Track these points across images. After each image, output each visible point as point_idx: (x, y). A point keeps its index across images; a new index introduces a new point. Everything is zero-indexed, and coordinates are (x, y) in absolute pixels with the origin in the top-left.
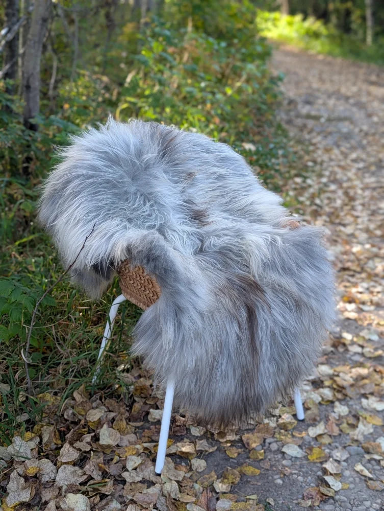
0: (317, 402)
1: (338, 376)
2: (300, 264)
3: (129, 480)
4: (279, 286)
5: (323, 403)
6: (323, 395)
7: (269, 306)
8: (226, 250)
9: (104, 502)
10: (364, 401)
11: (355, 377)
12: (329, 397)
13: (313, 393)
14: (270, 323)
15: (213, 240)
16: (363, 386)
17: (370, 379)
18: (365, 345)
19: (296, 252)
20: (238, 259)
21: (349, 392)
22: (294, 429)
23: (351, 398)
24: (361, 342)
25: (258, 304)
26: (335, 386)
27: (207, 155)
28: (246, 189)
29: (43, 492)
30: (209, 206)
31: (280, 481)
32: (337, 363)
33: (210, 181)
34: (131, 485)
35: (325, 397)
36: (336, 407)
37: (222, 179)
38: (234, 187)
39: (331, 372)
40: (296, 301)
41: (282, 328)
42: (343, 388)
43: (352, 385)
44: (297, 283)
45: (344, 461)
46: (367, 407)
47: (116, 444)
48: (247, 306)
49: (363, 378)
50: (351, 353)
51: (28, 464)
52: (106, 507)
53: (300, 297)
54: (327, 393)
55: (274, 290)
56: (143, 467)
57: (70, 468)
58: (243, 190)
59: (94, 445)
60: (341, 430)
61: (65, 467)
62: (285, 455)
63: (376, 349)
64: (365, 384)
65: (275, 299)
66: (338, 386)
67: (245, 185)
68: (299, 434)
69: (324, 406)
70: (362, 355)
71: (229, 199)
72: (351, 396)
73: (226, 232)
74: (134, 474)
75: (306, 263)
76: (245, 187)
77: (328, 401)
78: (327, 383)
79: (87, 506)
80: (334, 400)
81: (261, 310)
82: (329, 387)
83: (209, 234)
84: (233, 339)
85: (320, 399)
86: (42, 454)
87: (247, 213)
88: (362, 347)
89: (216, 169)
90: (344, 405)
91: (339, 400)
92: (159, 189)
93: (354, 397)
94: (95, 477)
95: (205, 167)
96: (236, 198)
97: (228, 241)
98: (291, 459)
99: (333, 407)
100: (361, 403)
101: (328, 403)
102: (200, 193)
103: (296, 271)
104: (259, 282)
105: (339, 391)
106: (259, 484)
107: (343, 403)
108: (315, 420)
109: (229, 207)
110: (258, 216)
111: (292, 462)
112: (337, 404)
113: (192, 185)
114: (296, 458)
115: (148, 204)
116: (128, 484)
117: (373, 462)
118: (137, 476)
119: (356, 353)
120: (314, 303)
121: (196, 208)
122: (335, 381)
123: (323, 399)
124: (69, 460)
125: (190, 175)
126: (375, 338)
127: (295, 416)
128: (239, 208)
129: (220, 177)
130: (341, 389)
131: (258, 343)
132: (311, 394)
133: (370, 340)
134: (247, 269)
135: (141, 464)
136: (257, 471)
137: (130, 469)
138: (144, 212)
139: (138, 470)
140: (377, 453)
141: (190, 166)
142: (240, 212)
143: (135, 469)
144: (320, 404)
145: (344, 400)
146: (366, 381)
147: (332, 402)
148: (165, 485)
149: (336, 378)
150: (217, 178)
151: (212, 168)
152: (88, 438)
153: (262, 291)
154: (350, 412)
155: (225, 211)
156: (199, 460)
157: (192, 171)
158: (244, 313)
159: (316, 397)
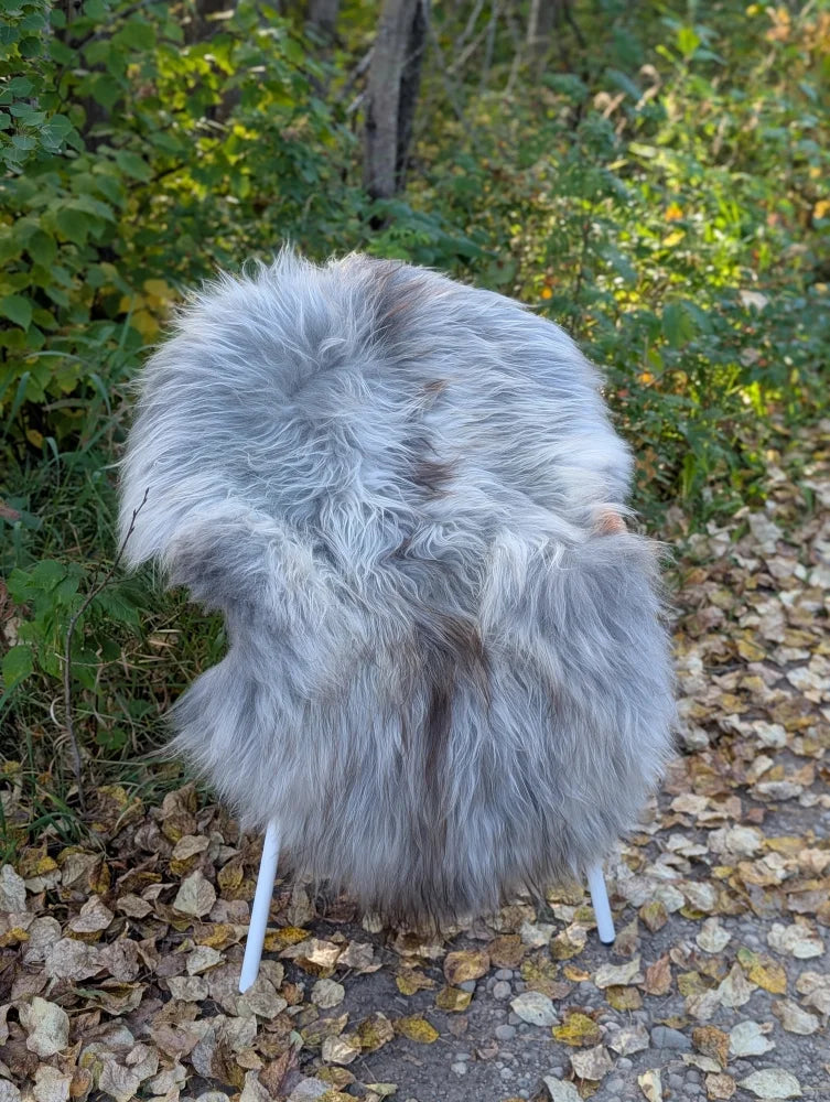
0: (673, 909)
3: (176, 994)
5: (684, 913)
6: (691, 898)
8: (455, 559)
9: (105, 1026)
11: (795, 868)
12: (702, 903)
13: (672, 888)
14: (483, 733)
15: (435, 534)
16: (801, 894)
21: (759, 902)
22: (574, 959)
23: (755, 916)
25: (465, 692)
26: (732, 882)
27: (487, 344)
28: (554, 427)
29: (20, 981)
30: (462, 457)
31: (460, 1069)
33: (480, 401)
34: (177, 1004)
35: (694, 902)
36: (706, 929)
37: (508, 400)
38: (532, 419)
40: (552, 695)
42: (745, 890)
43: (768, 888)
45: (629, 1056)
46: (777, 944)
47: (203, 913)
48: (435, 690)
51: (13, 922)
52: (105, 1039)
53: (563, 687)
54: (705, 895)
56: (220, 974)
57: (78, 947)
58: (549, 428)
59: (161, 908)
60: (675, 986)
61: (68, 943)
62: (511, 1015)
64: (809, 891)
67: (556, 418)
68: (577, 974)
69: (684, 923)
71: (513, 446)
72: (758, 912)
73: (465, 520)
74: (194, 983)
76: (553, 423)
77: (698, 912)
78: (720, 872)
79: (60, 1028)
80: (713, 912)
81: (467, 703)
82: (717, 881)
83: (432, 518)
84: (385, 756)
85: (682, 904)
86: (50, 906)
87: (538, 482)
89: (498, 377)
90: (726, 929)
91: (721, 914)
92: (339, 414)
94: (118, 974)
95: (473, 370)
96: (529, 443)
97: (461, 542)
98: (517, 1026)
99: (701, 928)
100: (768, 932)
101: (696, 917)
102: (450, 426)
104: (485, 641)
106: (418, 1063)
107: (729, 923)
108: (627, 950)
109: (510, 461)
111: (518, 1031)
112: (712, 922)
113: (436, 407)
114: (531, 1025)
115: (311, 443)
116: (172, 1002)
117: (692, 1075)
118: (200, 989)
121: (432, 458)
122: (738, 871)
123: (688, 905)
124: (87, 930)
125: (433, 386)
127: (593, 932)
128: (527, 468)
129: (505, 396)
130: (737, 890)
131: (444, 771)
132: (666, 890)
135: (217, 967)
136: (433, 1035)
137: (192, 972)
138: (294, 460)
139: (206, 977)
140: (714, 1056)
141: (438, 368)
142: (527, 476)
143: (201, 975)
144: (677, 914)
145: (736, 917)
148: (234, 1021)
149: (743, 865)
150: (497, 397)
151: (493, 373)
152: (154, 892)
154: (728, 947)
155: (497, 471)
156: (334, 983)
157: (441, 377)
158: (421, 707)
159: (674, 899)
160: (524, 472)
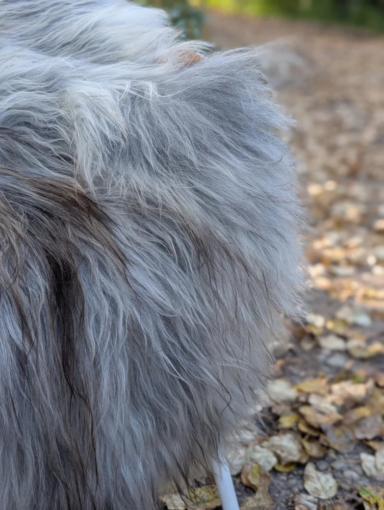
0: (269, 468)
1: (307, 404)
2: (205, 141)
4: (149, 201)
5: (279, 468)
6: (279, 452)
7: (123, 259)
8: (19, 124)
10: (365, 457)
11: (340, 402)
12: (290, 454)
13: (258, 448)
14: (125, 306)
16: (358, 423)
17: (372, 406)
18: (349, 333)
19: (197, 115)
20: (46, 143)
21: (334, 438)
23: (337, 453)
24: (341, 330)
25: (89, 254)
26: (303, 428)
32: (302, 373)
35: (283, 455)
36: (308, 477)
39: (292, 393)
40: (197, 241)
41: (165, 319)
42: (320, 430)
43: (338, 424)
44: (196, 191)
46: (374, 472)
48: (51, 259)
49: (357, 404)
50: (326, 352)
53: (207, 228)
54: (288, 445)
55: (136, 213)
63: (369, 341)
64: (363, 418)
65: (138, 239)
66: (310, 426)
69: (284, 478)
70: (347, 353)
71: (45, 24)
72: (337, 447)
75: (221, 140)
77: (291, 463)
78: (287, 421)
80: (304, 461)
81: (96, 270)
82: (290, 430)
85: (274, 460)
87: (84, 50)
88: (345, 338)
90: (325, 471)
91: (313, 459)
93: (344, 450)
96: (59, 19)
99: (302, 478)
100: (360, 464)
101: (292, 468)
103: (194, 159)
104: (95, 197)
105: (312, 439)
107: (323, 465)
110: (110, 51)
112: (310, 469)
119: (335, 352)
120: (247, 247)
122: (302, 416)
123: (279, 460)
126: (364, 320)
130: (315, 433)
131: (86, 364)
132: (255, 451)
133: (355, 326)
134: (67, 167)
144: (274, 471)
145: (324, 458)
146: (364, 411)
147: (300, 466)
149: (304, 410)
153: (102, 218)
154: (340, 489)
159: (265, 458)
160: (64, 45)
